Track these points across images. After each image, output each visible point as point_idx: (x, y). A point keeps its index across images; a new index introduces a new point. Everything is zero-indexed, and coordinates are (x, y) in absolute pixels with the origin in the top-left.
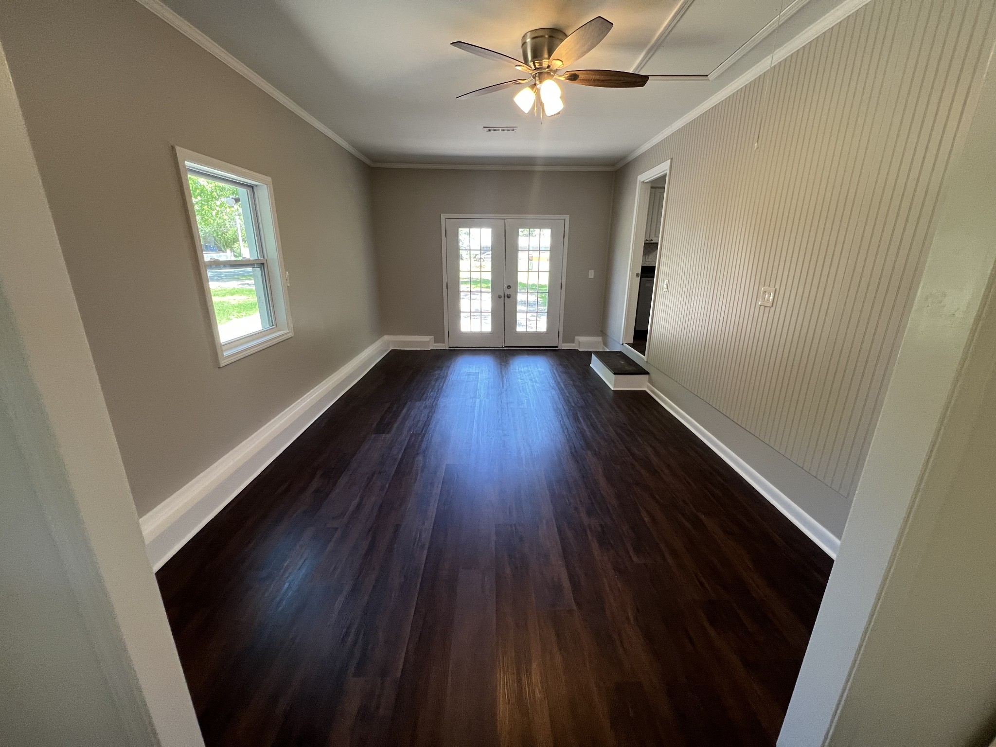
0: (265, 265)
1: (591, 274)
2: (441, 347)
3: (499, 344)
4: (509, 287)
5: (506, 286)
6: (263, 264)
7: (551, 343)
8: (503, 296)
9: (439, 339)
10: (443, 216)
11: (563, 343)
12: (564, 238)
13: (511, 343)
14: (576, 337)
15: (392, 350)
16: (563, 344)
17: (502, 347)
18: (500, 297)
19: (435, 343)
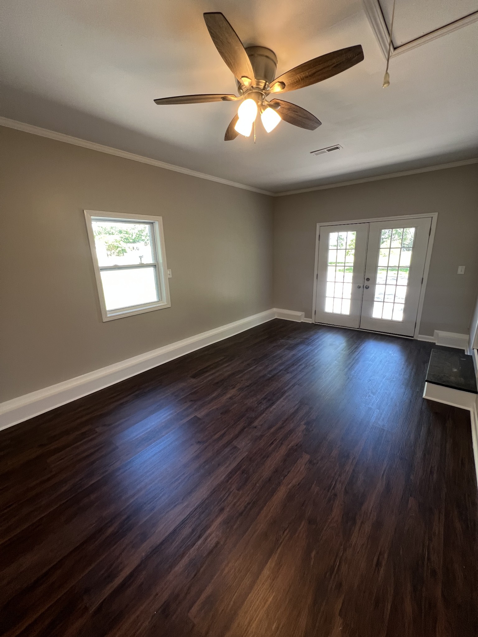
0: (157, 266)
1: (461, 270)
2: (310, 321)
3: (355, 326)
4: (368, 279)
5: (366, 279)
6: (156, 265)
7: (408, 332)
8: (362, 286)
9: (308, 315)
10: (318, 225)
11: (419, 334)
12: (429, 235)
13: (365, 326)
14: (436, 331)
15: (276, 319)
16: (420, 336)
17: (358, 328)
18: (359, 287)
19: (305, 317)
